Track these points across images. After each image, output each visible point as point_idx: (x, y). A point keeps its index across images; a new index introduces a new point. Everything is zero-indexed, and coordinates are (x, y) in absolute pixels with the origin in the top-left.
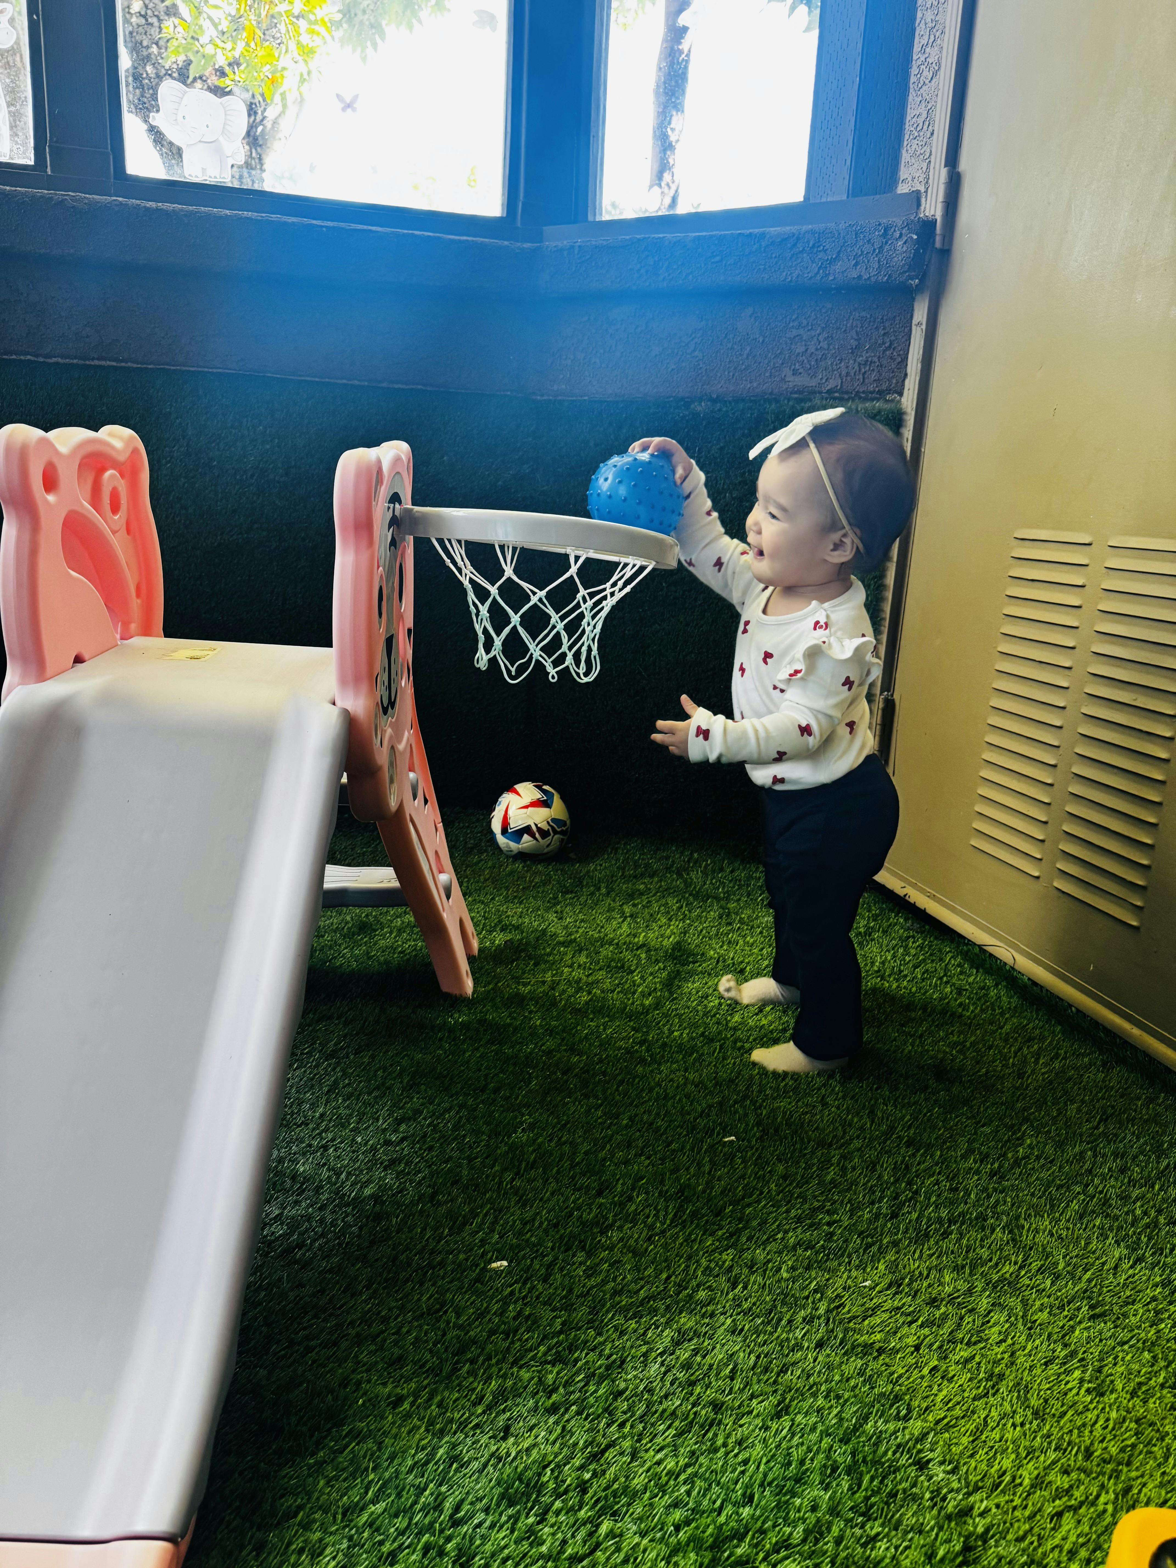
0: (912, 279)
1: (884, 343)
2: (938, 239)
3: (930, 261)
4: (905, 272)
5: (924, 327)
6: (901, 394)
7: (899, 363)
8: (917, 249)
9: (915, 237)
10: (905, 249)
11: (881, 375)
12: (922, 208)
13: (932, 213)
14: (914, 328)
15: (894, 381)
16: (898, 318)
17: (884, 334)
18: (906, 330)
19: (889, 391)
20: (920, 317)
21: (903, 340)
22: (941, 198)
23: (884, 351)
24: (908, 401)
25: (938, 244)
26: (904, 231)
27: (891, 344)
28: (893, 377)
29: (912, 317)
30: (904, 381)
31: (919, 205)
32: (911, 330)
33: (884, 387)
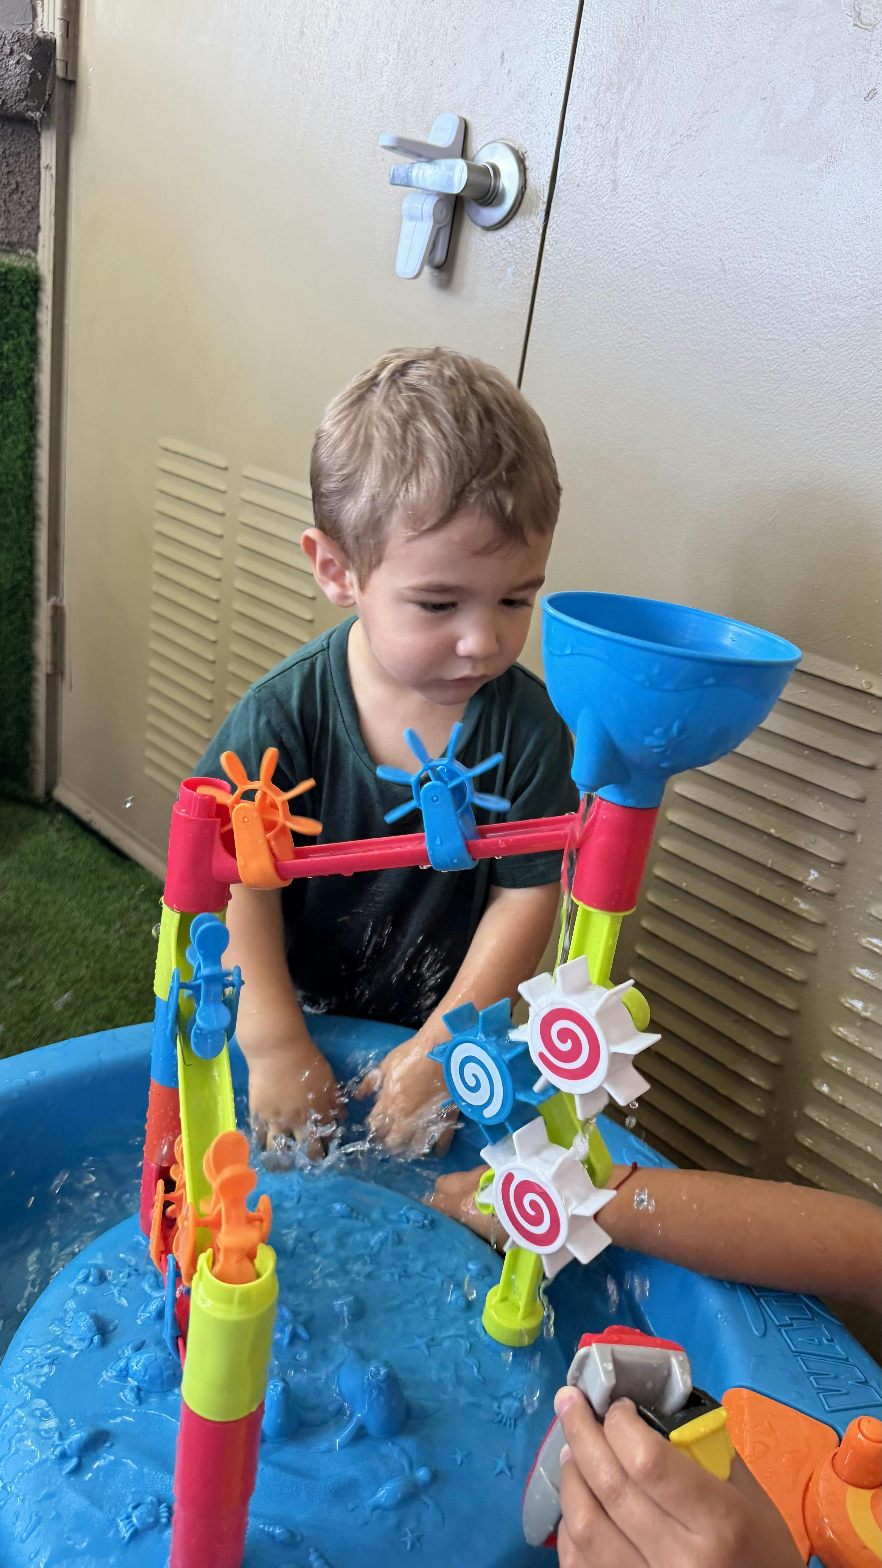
0: (32, 111)
1: (9, 184)
2: (59, 65)
3: (53, 90)
4: (21, 100)
5: (53, 172)
6: (35, 250)
7: (29, 212)
8: (33, 74)
9: (30, 58)
10: (18, 70)
11: (9, 222)
12: (39, 19)
13: (51, 30)
14: (43, 171)
15: (26, 233)
16: (23, 156)
17: (9, 173)
18: (34, 171)
19: (20, 244)
20: (49, 159)
21: (32, 184)
22: (58, 15)
23: (11, 194)
24: (44, 261)
25: (60, 72)
26: (15, 47)
27: (17, 187)
28: (24, 228)
29: (39, 156)
30: (37, 235)
31: (35, 16)
32: (39, 173)
33: (15, 238)
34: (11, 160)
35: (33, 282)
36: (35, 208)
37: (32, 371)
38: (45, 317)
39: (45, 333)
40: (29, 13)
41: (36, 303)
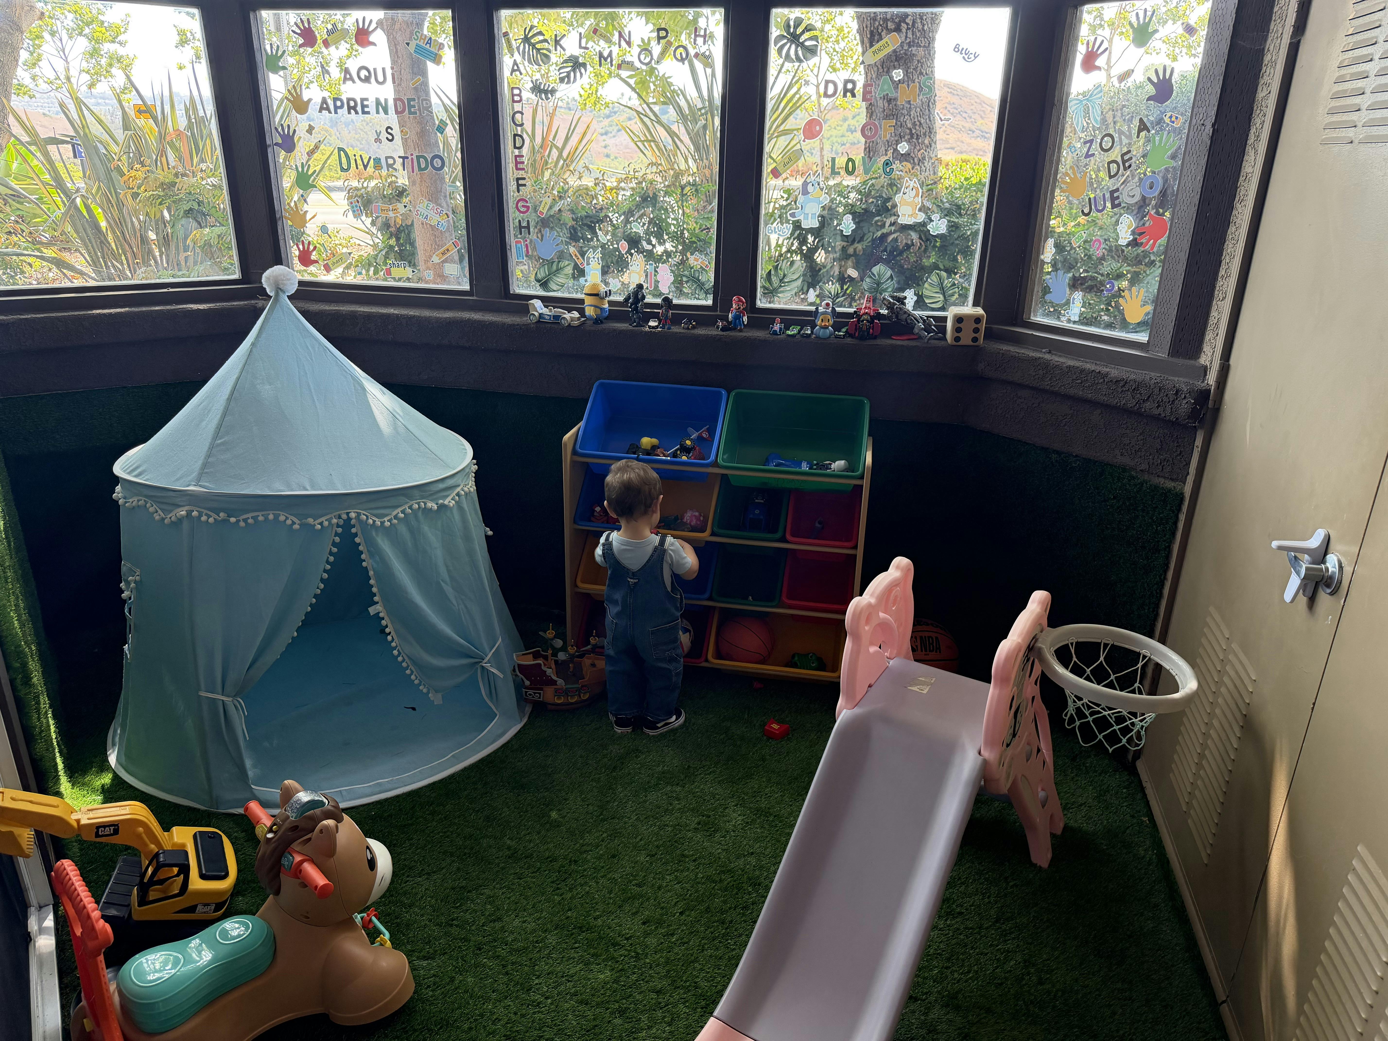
0: (1192, 424)
1: (1177, 451)
3: (1206, 412)
4: (1188, 417)
5: (1200, 449)
6: (1184, 483)
7: (1184, 465)
8: (1196, 406)
9: (1195, 399)
10: (1187, 405)
11: (1173, 469)
12: (1206, 379)
13: (1209, 384)
15: (1181, 474)
16: (1186, 439)
17: (1177, 446)
19: (1177, 479)
20: (1199, 442)
21: (1188, 453)
22: (1217, 376)
23: (1177, 456)
25: (1211, 404)
26: (1187, 395)
27: (1181, 453)
28: (1180, 471)
29: (1195, 440)
30: (1186, 477)
31: (1206, 375)
32: (1193, 448)
33: (1175, 477)
34: (1180, 440)
35: (1180, 498)
36: (1188, 464)
37: (1171, 542)
38: (1182, 517)
39: (1181, 525)
40: (1203, 374)
41: (1179, 509)
